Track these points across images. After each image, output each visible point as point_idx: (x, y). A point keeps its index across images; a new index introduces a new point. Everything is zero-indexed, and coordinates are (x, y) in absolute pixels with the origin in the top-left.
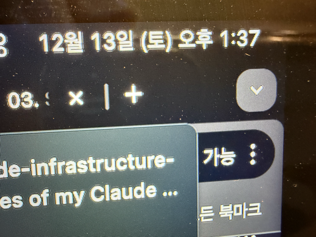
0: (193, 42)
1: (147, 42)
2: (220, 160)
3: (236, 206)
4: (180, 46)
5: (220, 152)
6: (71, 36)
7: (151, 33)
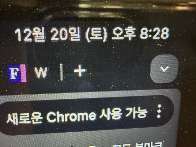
6: (37, 30)
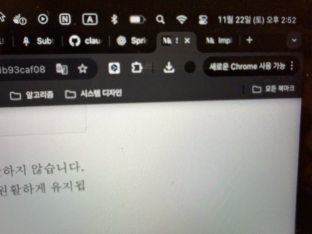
0: (272, 21)
1: (256, 21)
2: (279, 67)
3: (285, 86)
4: (267, 22)
5: (280, 64)
7: (257, 17)
